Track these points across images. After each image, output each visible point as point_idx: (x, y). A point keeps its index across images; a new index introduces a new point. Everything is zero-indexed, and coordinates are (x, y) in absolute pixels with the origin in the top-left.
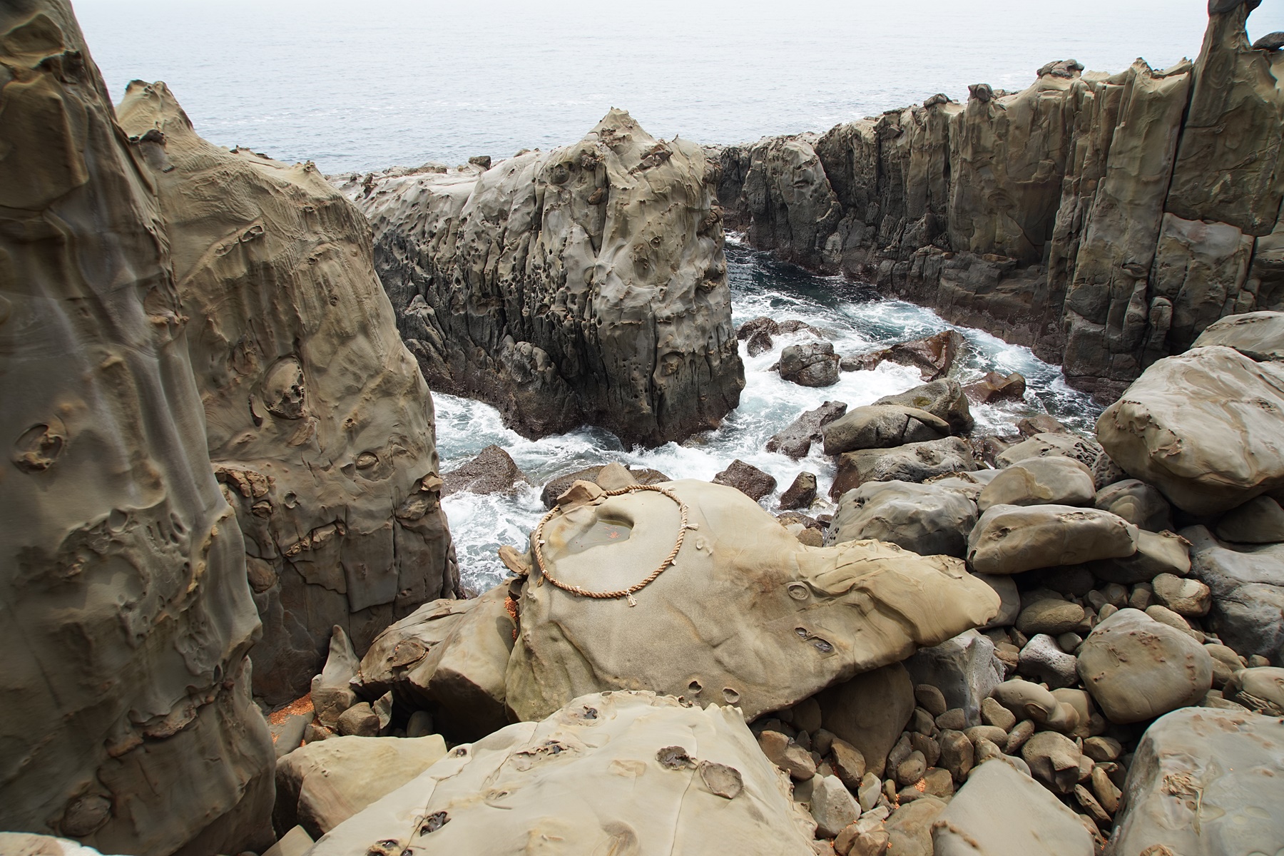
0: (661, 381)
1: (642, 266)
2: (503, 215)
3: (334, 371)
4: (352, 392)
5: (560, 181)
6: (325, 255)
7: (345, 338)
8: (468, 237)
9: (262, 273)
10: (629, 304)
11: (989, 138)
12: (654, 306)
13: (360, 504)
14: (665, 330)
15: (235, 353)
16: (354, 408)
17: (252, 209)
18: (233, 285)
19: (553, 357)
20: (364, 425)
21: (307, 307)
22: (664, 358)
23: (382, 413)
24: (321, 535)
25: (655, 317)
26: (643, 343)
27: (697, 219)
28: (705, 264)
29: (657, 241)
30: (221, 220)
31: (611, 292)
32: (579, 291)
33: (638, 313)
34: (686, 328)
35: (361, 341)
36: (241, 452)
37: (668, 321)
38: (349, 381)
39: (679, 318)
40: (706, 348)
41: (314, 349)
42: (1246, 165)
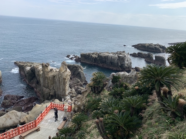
42: (48, 83)
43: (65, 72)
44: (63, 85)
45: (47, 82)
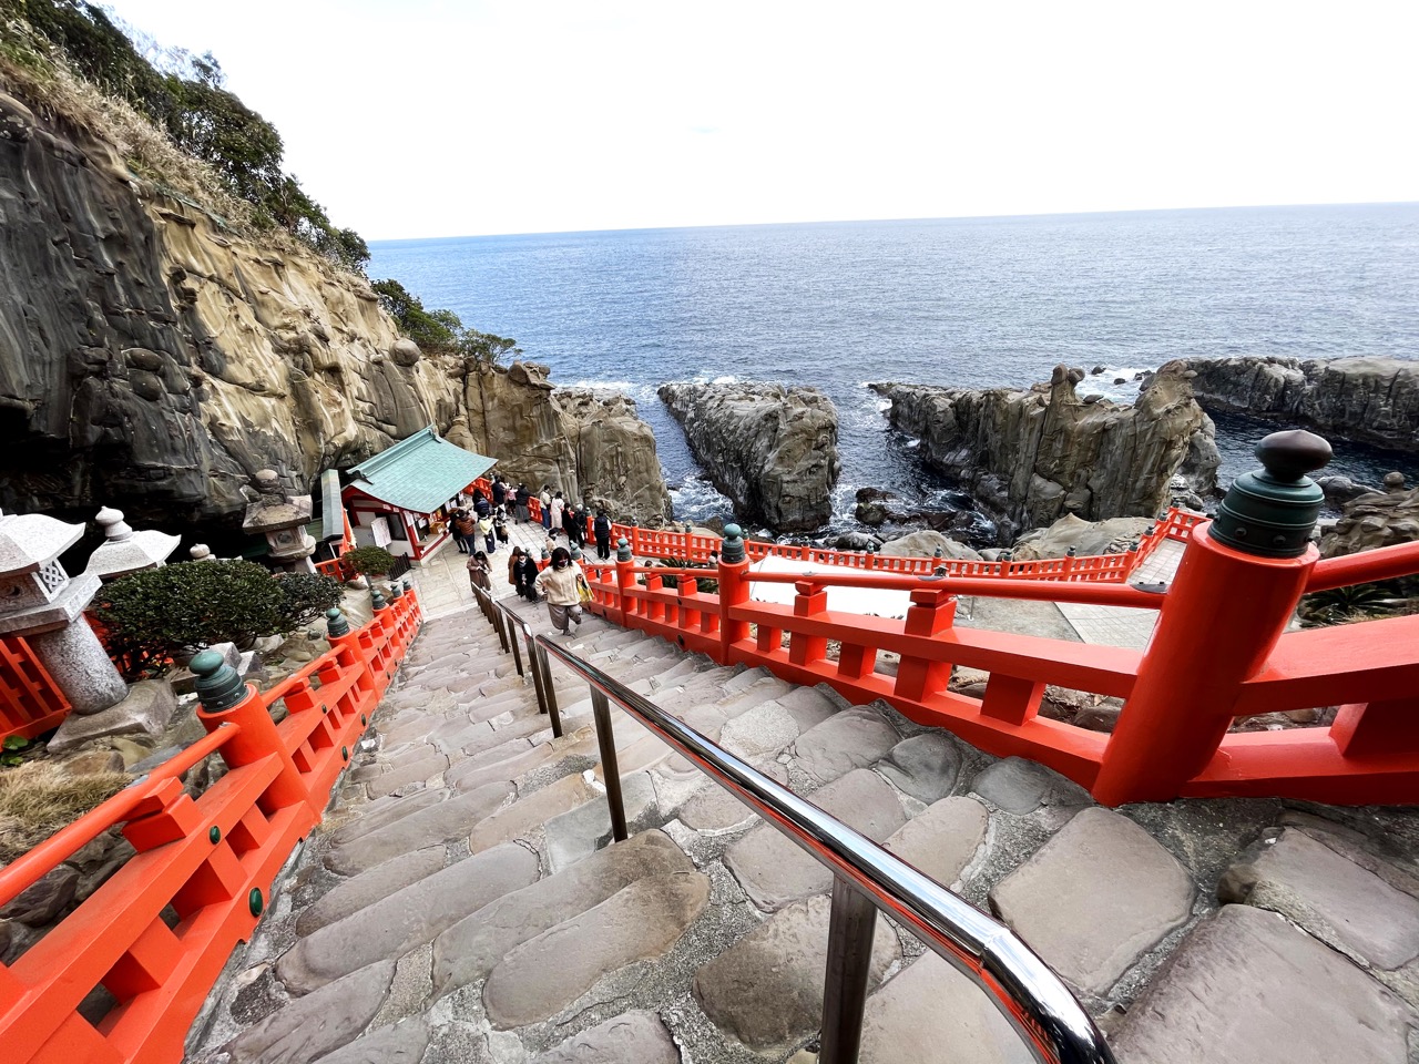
0: (780, 505)
1: (781, 459)
2: (750, 428)
3: (635, 481)
4: (639, 488)
5: (766, 420)
6: (638, 450)
7: (640, 473)
8: (737, 435)
10: (772, 473)
11: (1000, 419)
12: (783, 476)
14: (785, 485)
18: (612, 457)
19: (750, 488)
21: (630, 463)
22: (784, 496)
25: (782, 481)
26: (775, 489)
27: (814, 443)
28: (814, 462)
29: (789, 451)
31: (767, 468)
32: (760, 465)
33: (775, 477)
34: (799, 486)
35: (645, 474)
37: (788, 482)
39: (795, 481)
40: (809, 496)
42: (1064, 457)
43: (1177, 408)
44: (1151, 472)
45: (1059, 454)
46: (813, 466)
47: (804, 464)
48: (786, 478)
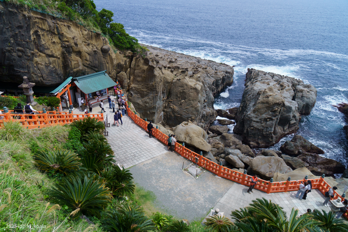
0: (249, 129)
1: (254, 111)
2: (253, 95)
3: (187, 103)
4: (188, 105)
6: (191, 93)
7: (190, 100)
9: (184, 92)
10: (249, 116)
12: (253, 118)
13: (184, 115)
15: (179, 97)
16: (188, 107)
17: (185, 87)
18: (181, 92)
20: (188, 109)
21: (187, 96)
22: (251, 126)
23: (191, 109)
24: (179, 115)
25: (252, 120)
26: (249, 122)
30: (182, 87)
31: (249, 113)
33: (249, 118)
34: (259, 124)
35: (192, 101)
36: (176, 105)
37: (254, 121)
38: (188, 104)
39: (257, 122)
40: (263, 130)
41: (186, 100)
46: (268, 118)
47: (264, 116)
48: (255, 120)
